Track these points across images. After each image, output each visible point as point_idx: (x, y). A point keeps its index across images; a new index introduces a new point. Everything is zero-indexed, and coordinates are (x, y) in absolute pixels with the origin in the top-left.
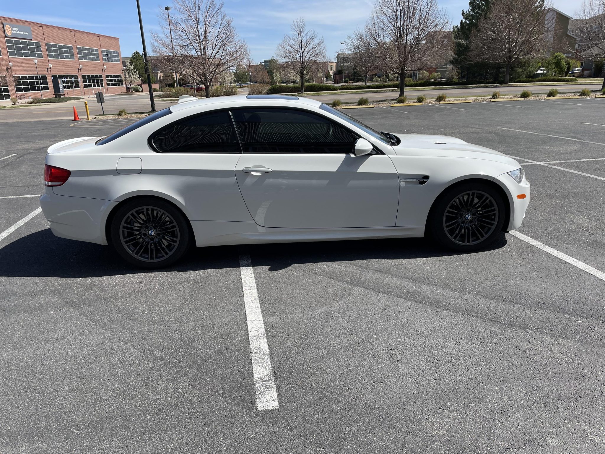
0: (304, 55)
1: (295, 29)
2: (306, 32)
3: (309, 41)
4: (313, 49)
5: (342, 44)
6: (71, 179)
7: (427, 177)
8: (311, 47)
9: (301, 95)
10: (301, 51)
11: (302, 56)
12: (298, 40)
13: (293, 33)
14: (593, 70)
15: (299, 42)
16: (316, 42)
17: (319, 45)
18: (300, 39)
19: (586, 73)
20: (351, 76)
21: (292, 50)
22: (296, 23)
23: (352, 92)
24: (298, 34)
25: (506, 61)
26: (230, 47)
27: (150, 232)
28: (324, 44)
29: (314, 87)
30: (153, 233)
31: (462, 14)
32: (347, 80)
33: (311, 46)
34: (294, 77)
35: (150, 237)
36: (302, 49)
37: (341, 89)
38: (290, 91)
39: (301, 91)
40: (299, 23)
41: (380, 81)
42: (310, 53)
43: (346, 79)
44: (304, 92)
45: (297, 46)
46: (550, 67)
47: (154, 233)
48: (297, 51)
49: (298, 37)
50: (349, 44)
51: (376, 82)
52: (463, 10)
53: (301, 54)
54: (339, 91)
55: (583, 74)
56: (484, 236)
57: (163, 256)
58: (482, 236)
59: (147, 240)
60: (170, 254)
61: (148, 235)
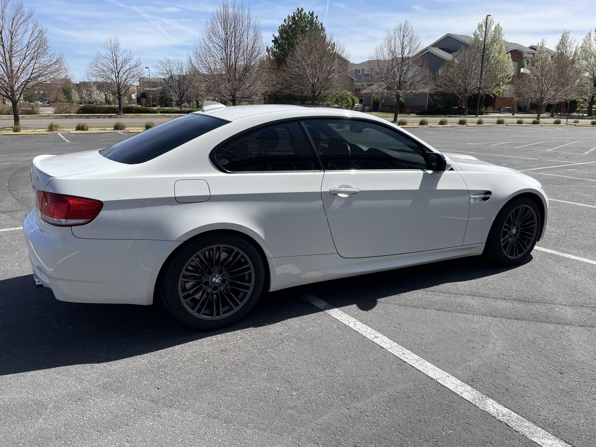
0: (121, 74)
1: (108, 48)
2: (121, 52)
3: (125, 62)
4: (130, 70)
5: (146, 68)
6: (103, 213)
7: (489, 193)
8: (128, 68)
9: (120, 116)
10: (116, 71)
11: (118, 76)
12: (112, 59)
13: (104, 52)
14: (372, 106)
15: (113, 61)
16: (133, 63)
17: (136, 66)
18: (114, 58)
19: (367, 108)
20: (159, 100)
21: (104, 68)
22: (108, 42)
23: (174, 115)
24: (112, 53)
25: (310, 95)
26: (44, 60)
27: (214, 279)
28: (141, 66)
29: (132, 108)
30: (217, 281)
31: (267, 50)
32: (155, 105)
33: (127, 67)
34: (99, 98)
35: (213, 286)
36: (117, 68)
37: (161, 113)
38: (105, 111)
39: (119, 112)
40: (113, 41)
41: (190, 107)
42: (126, 74)
43: (154, 103)
44: (122, 114)
45: (111, 65)
46: (343, 102)
47: (219, 280)
48: (112, 70)
49: (112, 57)
50: (161, 69)
51: (186, 107)
52: (267, 47)
53: (117, 75)
54: (159, 114)
55: (365, 109)
56: (527, 249)
57: (231, 309)
58: (525, 248)
59: (209, 291)
60: (241, 304)
61: (210, 283)
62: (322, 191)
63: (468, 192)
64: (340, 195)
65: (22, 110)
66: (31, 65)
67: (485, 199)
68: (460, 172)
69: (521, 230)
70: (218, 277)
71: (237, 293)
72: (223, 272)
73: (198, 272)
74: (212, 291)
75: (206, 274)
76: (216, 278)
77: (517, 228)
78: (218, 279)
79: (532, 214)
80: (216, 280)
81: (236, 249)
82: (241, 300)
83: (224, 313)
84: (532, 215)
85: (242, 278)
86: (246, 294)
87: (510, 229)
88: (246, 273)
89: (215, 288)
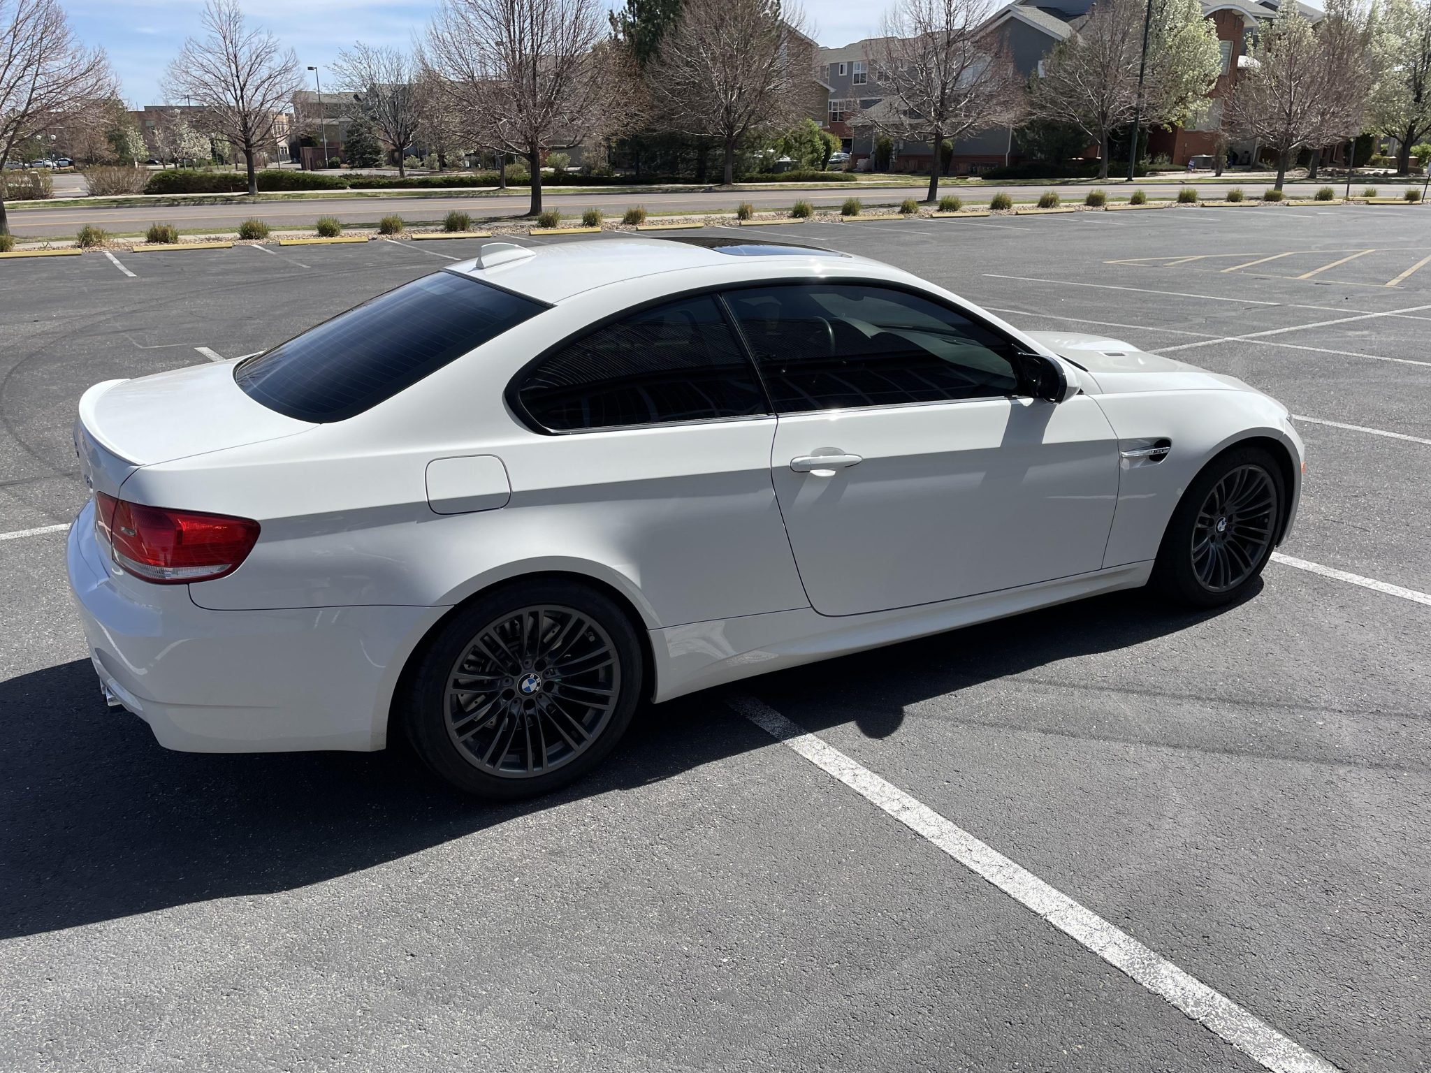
0: (248, 92)
1: (213, 24)
2: (246, 34)
3: (258, 59)
4: (271, 80)
5: (310, 68)
6: (261, 550)
7: (1165, 442)
8: (266, 75)
9: (252, 198)
10: (237, 84)
11: (242, 97)
12: (225, 53)
13: (206, 34)
14: (873, 157)
15: (228, 59)
16: (277, 61)
17: (285, 70)
18: (230, 50)
19: (861, 163)
20: (346, 152)
21: (207, 78)
22: (213, 9)
23: (385, 193)
24: (224, 38)
25: (721, 134)
27: (525, 684)
28: (299, 69)
29: (282, 177)
30: (533, 687)
31: (610, 20)
32: (337, 162)
33: (264, 72)
34: (196, 149)
35: (525, 698)
36: (238, 77)
37: (353, 187)
38: (214, 187)
39: (250, 188)
40: (225, 9)
41: (423, 165)
42: (262, 90)
43: (334, 159)
44: (256, 192)
45: (224, 69)
46: (803, 150)
47: (538, 685)
48: (225, 81)
49: (224, 47)
50: (348, 73)
51: (412, 167)
52: (611, 11)
53: (239, 92)
54: (349, 190)
55: (856, 166)
56: (1250, 566)
57: (567, 749)
58: (1247, 564)
59: (514, 711)
60: (591, 738)
61: (518, 694)
62: (773, 466)
63: (1117, 445)
64: (814, 472)
65: (9, 189)
66: (26, 79)
67: (1156, 458)
68: (1097, 397)
69: (1237, 523)
70: (536, 678)
71: (579, 713)
72: (545, 666)
73: (487, 670)
74: (522, 709)
75: (506, 674)
76: (531, 682)
77: (1230, 519)
78: (535, 684)
79: (1266, 486)
80: (531, 685)
81: (576, 615)
82: (589, 729)
83: (552, 758)
84: (1266, 489)
85: (592, 680)
86: (600, 713)
87: (1212, 523)
88: (600, 667)
89: (529, 704)
